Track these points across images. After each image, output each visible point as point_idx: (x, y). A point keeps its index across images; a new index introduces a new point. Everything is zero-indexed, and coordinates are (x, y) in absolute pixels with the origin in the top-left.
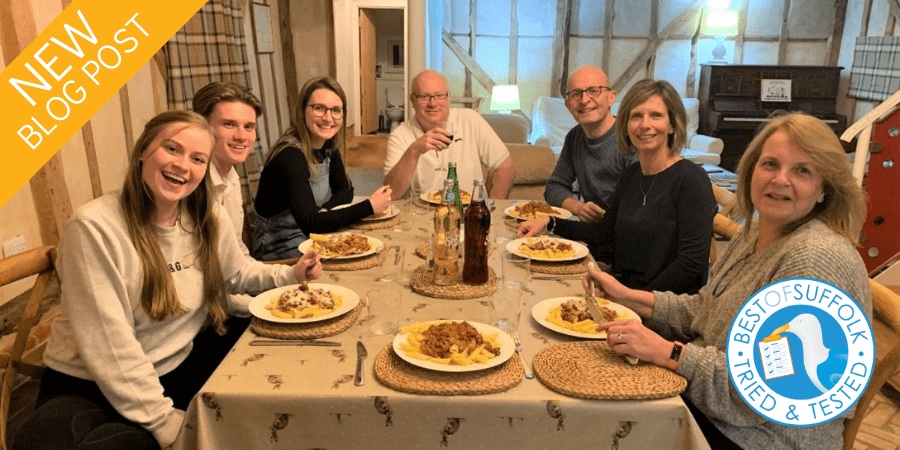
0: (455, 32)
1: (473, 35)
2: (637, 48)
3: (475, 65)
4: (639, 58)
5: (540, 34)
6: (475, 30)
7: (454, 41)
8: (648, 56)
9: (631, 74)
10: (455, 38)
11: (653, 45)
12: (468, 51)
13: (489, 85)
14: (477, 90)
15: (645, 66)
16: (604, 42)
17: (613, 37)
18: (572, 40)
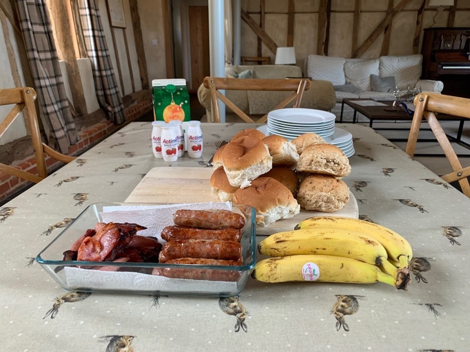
0: (250, 11)
1: (263, 13)
2: (378, 18)
3: (265, 35)
4: (380, 26)
5: (310, 10)
6: (264, 10)
7: (249, 17)
8: (386, 24)
9: (373, 38)
10: (251, 15)
11: (390, 16)
12: (259, 25)
13: (273, 48)
14: (266, 51)
15: (384, 31)
16: (355, 15)
17: (361, 12)
18: (332, 14)
